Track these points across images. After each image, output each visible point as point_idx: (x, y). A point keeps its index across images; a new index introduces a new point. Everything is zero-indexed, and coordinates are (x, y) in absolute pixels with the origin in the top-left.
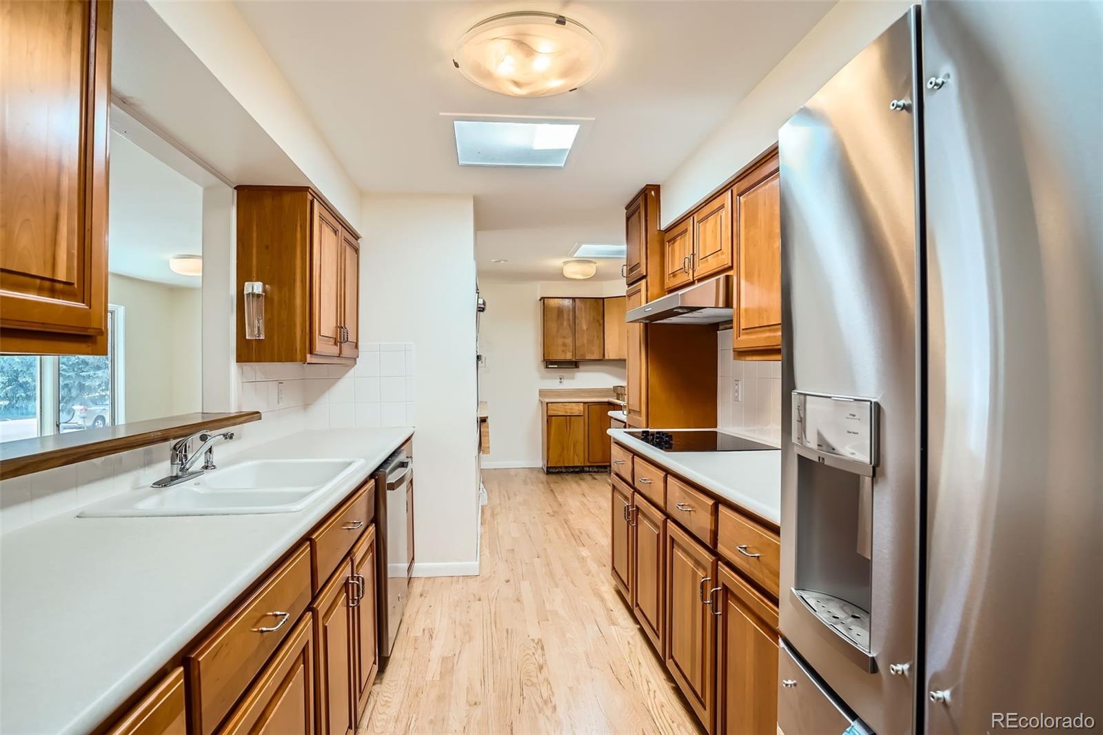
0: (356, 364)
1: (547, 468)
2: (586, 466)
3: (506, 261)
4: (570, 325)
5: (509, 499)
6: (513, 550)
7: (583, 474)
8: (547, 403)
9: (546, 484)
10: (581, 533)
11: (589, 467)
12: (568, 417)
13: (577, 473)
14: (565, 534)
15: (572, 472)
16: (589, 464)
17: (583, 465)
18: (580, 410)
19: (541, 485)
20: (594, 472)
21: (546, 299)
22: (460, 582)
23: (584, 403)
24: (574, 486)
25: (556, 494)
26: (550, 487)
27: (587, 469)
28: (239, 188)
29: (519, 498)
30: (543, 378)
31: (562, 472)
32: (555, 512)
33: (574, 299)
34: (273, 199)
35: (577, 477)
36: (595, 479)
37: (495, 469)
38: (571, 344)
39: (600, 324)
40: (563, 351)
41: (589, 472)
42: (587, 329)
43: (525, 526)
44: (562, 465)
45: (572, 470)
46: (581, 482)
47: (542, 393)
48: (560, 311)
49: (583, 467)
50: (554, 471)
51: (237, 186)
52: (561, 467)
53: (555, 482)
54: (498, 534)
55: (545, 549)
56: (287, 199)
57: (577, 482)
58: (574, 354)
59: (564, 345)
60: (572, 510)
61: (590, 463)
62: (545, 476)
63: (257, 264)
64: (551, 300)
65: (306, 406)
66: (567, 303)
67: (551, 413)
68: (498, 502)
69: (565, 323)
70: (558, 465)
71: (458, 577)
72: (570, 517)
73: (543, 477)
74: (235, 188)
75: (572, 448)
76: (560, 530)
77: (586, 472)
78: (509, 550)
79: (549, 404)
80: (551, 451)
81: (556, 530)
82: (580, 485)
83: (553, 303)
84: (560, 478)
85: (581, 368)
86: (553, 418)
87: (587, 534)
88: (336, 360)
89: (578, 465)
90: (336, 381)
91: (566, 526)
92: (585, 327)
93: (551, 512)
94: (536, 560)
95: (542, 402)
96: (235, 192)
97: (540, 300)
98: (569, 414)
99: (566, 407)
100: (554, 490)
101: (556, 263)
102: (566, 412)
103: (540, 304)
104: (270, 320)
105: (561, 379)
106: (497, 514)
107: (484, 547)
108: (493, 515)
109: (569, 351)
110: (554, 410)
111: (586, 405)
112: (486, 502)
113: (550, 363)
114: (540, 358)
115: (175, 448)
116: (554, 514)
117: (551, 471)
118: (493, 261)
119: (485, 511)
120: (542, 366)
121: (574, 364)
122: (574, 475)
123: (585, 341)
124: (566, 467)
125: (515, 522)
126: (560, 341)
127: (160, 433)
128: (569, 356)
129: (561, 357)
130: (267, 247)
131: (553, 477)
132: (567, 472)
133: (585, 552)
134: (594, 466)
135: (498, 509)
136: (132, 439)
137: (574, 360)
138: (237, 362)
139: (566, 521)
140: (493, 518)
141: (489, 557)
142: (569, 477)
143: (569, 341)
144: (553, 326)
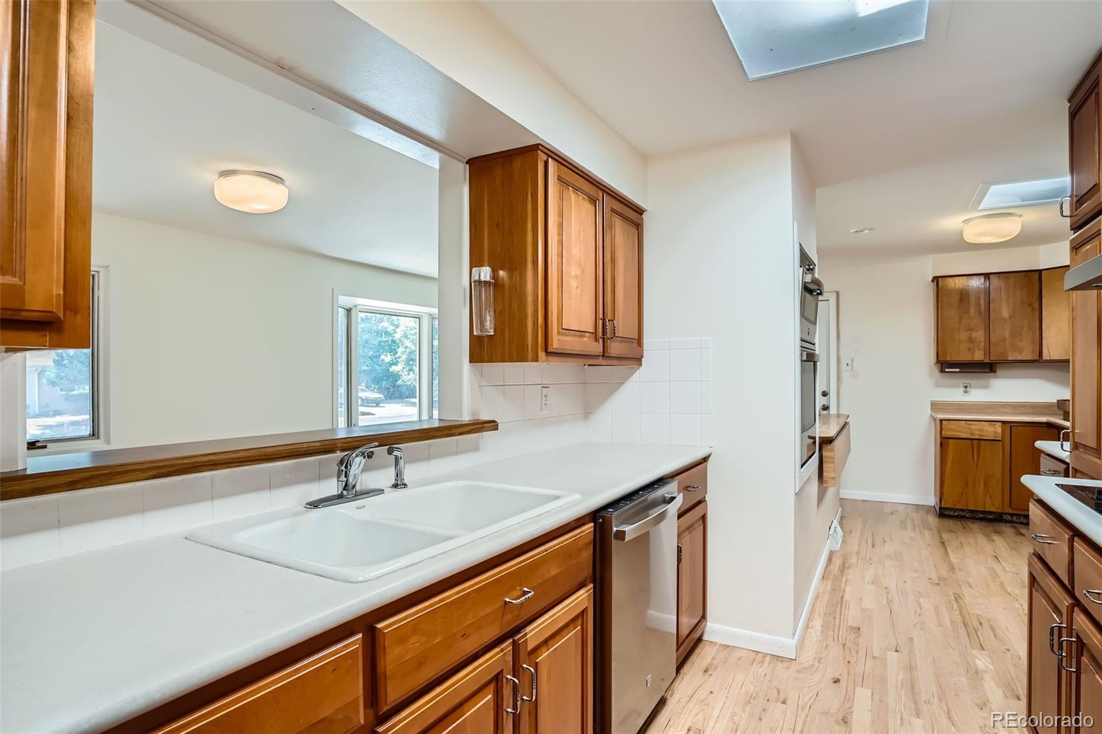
0: (641, 365)
1: (940, 508)
2: (1006, 514)
3: (871, 229)
4: (980, 312)
5: (873, 547)
6: (859, 629)
7: (1001, 524)
8: (941, 420)
9: (935, 531)
10: (981, 624)
11: (1012, 515)
12: (975, 441)
13: (991, 521)
14: (951, 620)
15: (982, 519)
16: (1011, 511)
17: (1000, 511)
18: (995, 433)
19: (927, 533)
20: (1021, 523)
21: (940, 279)
22: (766, 664)
23: (1004, 422)
24: (982, 540)
25: (949, 551)
26: (941, 537)
27: (1009, 517)
28: (471, 162)
29: (889, 548)
30: (938, 385)
31: (964, 517)
32: (942, 579)
33: (987, 276)
34: (503, 167)
35: (989, 528)
36: (1022, 535)
37: (864, 501)
38: (983, 339)
39: (1033, 308)
40: (969, 349)
41: (1011, 522)
42: (1010, 317)
43: (888, 593)
44: (965, 508)
45: (982, 516)
46: (996, 538)
47: (935, 406)
48: (964, 295)
49: (1001, 514)
50: (952, 513)
51: (469, 160)
52: (963, 510)
53: (950, 531)
54: (842, 598)
55: (911, 639)
56: (517, 163)
57: (987, 536)
58: (988, 351)
59: (971, 340)
60: (970, 580)
61: (1014, 509)
62: (937, 520)
63: (489, 246)
64: (950, 279)
65: (587, 413)
66: (976, 283)
67: (946, 433)
68: (856, 549)
69: (972, 310)
70: (956, 507)
71: (765, 655)
72: (966, 591)
73: (933, 520)
74: (467, 163)
75: (982, 485)
76: (944, 610)
77: (1006, 522)
78: (852, 628)
79: (944, 422)
80: (946, 485)
81: (937, 611)
82: (993, 541)
83: (951, 283)
84: (960, 524)
85: (1000, 372)
86: (951, 441)
87: (991, 626)
88: (600, 361)
89: (995, 510)
90: (620, 387)
91: (955, 606)
92: (1006, 314)
93: (934, 576)
94: (892, 657)
95: (935, 419)
96: (468, 166)
97: (933, 281)
98: (977, 437)
99: (973, 427)
100: (946, 544)
101: (951, 223)
102: (972, 434)
103: (932, 286)
104: (501, 312)
105: (966, 387)
106: (848, 567)
107: (817, 612)
108: (844, 568)
109: (979, 349)
110: (952, 430)
111: (1008, 426)
112: (838, 547)
113: (946, 365)
114: (933, 359)
115: (341, 462)
116: (940, 582)
117: (944, 513)
118: (852, 231)
119: (834, 559)
120: (936, 371)
121: (988, 367)
122: (984, 524)
123: (1007, 335)
124: (970, 511)
125: (872, 583)
126: (964, 336)
127: (318, 444)
128: (979, 356)
129: (965, 357)
130: (498, 226)
131: (950, 523)
132: (974, 518)
133: (982, 662)
134: (1021, 515)
135: (853, 560)
136: (269, 450)
137: (987, 361)
138: (470, 362)
139: (958, 598)
140: (842, 572)
141: (819, 632)
142: (975, 526)
143: (979, 335)
144: (951, 314)
